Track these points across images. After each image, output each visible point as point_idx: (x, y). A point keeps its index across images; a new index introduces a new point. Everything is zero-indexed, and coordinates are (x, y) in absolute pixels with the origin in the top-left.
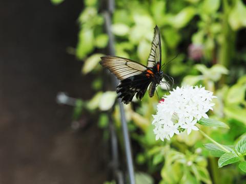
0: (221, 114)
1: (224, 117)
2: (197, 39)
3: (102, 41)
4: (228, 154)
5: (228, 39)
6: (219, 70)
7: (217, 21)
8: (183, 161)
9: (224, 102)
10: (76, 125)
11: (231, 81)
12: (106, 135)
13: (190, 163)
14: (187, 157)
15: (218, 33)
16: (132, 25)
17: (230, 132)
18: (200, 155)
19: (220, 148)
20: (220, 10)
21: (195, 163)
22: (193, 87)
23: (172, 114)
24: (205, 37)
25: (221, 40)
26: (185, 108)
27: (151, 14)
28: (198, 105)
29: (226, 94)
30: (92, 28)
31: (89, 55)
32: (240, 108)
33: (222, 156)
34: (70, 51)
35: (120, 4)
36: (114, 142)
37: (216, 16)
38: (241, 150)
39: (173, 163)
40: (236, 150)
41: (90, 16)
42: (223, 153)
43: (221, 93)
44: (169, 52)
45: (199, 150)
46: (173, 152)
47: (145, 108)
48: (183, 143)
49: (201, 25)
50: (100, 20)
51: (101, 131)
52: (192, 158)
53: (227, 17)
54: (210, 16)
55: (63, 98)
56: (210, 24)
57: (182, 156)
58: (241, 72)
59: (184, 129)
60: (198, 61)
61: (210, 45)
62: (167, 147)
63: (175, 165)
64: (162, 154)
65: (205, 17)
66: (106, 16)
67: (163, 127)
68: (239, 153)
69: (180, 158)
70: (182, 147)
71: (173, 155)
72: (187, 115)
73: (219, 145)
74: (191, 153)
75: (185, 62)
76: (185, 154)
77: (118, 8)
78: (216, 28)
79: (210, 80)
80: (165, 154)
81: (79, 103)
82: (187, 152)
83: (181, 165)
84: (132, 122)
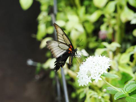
0: (117, 70)
1: (119, 71)
2: (103, 28)
3: (51, 30)
4: (120, 92)
5: (120, 27)
6: (115, 45)
7: (114, 17)
8: (96, 96)
9: (118, 62)
10: (38, 77)
11: (123, 51)
12: (54, 83)
13: (100, 97)
14: (98, 94)
15: (115, 24)
16: (67, 21)
17: (122, 79)
18: (106, 93)
19: (115, 89)
20: (116, 11)
21: (103, 97)
22: (99, 56)
23: (87, 71)
24: (108, 27)
25: (117, 28)
26: (94, 67)
27: (78, 15)
28: (101, 66)
29: (119, 58)
30: (45, 23)
31: (44, 38)
32: (127, 66)
33: (116, 94)
34: (33, 36)
35: (60, 9)
36: (58, 86)
37: (113, 15)
38: (127, 90)
39: (91, 97)
40: (124, 90)
41: (44, 16)
42: (117, 92)
43: (116, 58)
44: (88, 35)
45: (105, 90)
46: (91, 91)
47: (75, 67)
48: (96, 86)
49: (105, 20)
50: (49, 19)
51: (51, 80)
52: (101, 94)
53: (120, 15)
54: (110, 15)
55: (30, 62)
56: (110, 19)
57: (96, 93)
58: (128, 45)
59: (94, 80)
60: (104, 40)
61: (110, 31)
62: (88, 88)
63: (92, 98)
64: (85, 92)
65: (107, 16)
66: (52, 16)
67: (82, 79)
68: (125, 92)
69: (94, 95)
70: (95, 88)
71: (90, 93)
72: (95, 72)
73: (114, 87)
74: (100, 92)
75: (97, 40)
76: (97, 92)
77: (59, 11)
78: (113, 22)
79: (111, 50)
80: (86, 92)
81: (39, 65)
82: (98, 91)
83: (95, 98)
84: (68, 75)
